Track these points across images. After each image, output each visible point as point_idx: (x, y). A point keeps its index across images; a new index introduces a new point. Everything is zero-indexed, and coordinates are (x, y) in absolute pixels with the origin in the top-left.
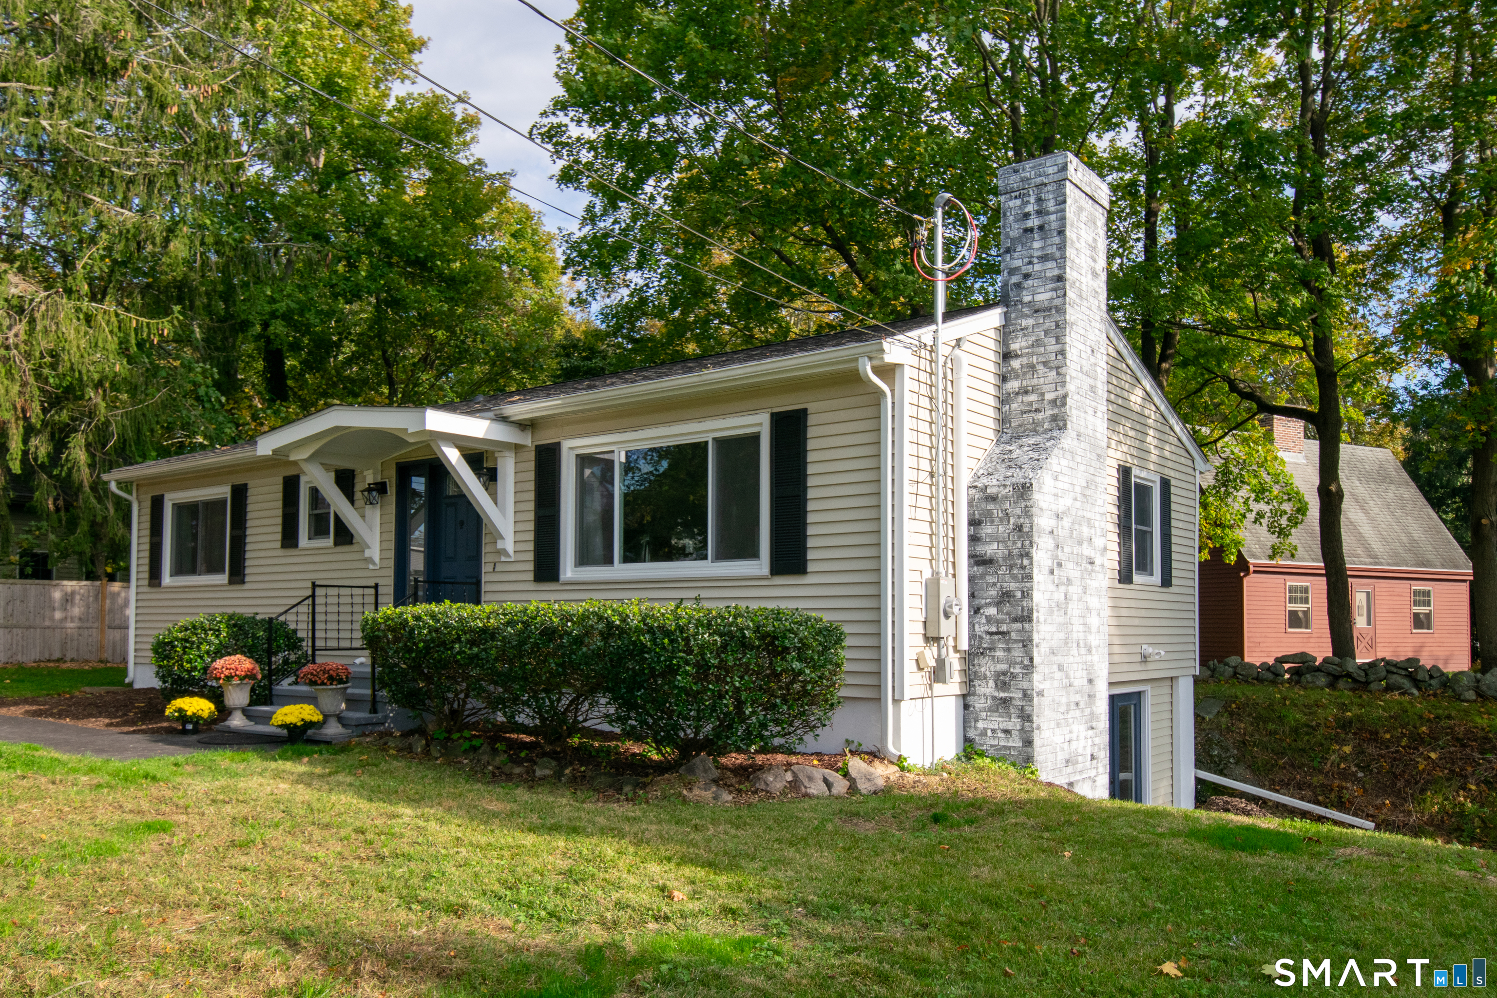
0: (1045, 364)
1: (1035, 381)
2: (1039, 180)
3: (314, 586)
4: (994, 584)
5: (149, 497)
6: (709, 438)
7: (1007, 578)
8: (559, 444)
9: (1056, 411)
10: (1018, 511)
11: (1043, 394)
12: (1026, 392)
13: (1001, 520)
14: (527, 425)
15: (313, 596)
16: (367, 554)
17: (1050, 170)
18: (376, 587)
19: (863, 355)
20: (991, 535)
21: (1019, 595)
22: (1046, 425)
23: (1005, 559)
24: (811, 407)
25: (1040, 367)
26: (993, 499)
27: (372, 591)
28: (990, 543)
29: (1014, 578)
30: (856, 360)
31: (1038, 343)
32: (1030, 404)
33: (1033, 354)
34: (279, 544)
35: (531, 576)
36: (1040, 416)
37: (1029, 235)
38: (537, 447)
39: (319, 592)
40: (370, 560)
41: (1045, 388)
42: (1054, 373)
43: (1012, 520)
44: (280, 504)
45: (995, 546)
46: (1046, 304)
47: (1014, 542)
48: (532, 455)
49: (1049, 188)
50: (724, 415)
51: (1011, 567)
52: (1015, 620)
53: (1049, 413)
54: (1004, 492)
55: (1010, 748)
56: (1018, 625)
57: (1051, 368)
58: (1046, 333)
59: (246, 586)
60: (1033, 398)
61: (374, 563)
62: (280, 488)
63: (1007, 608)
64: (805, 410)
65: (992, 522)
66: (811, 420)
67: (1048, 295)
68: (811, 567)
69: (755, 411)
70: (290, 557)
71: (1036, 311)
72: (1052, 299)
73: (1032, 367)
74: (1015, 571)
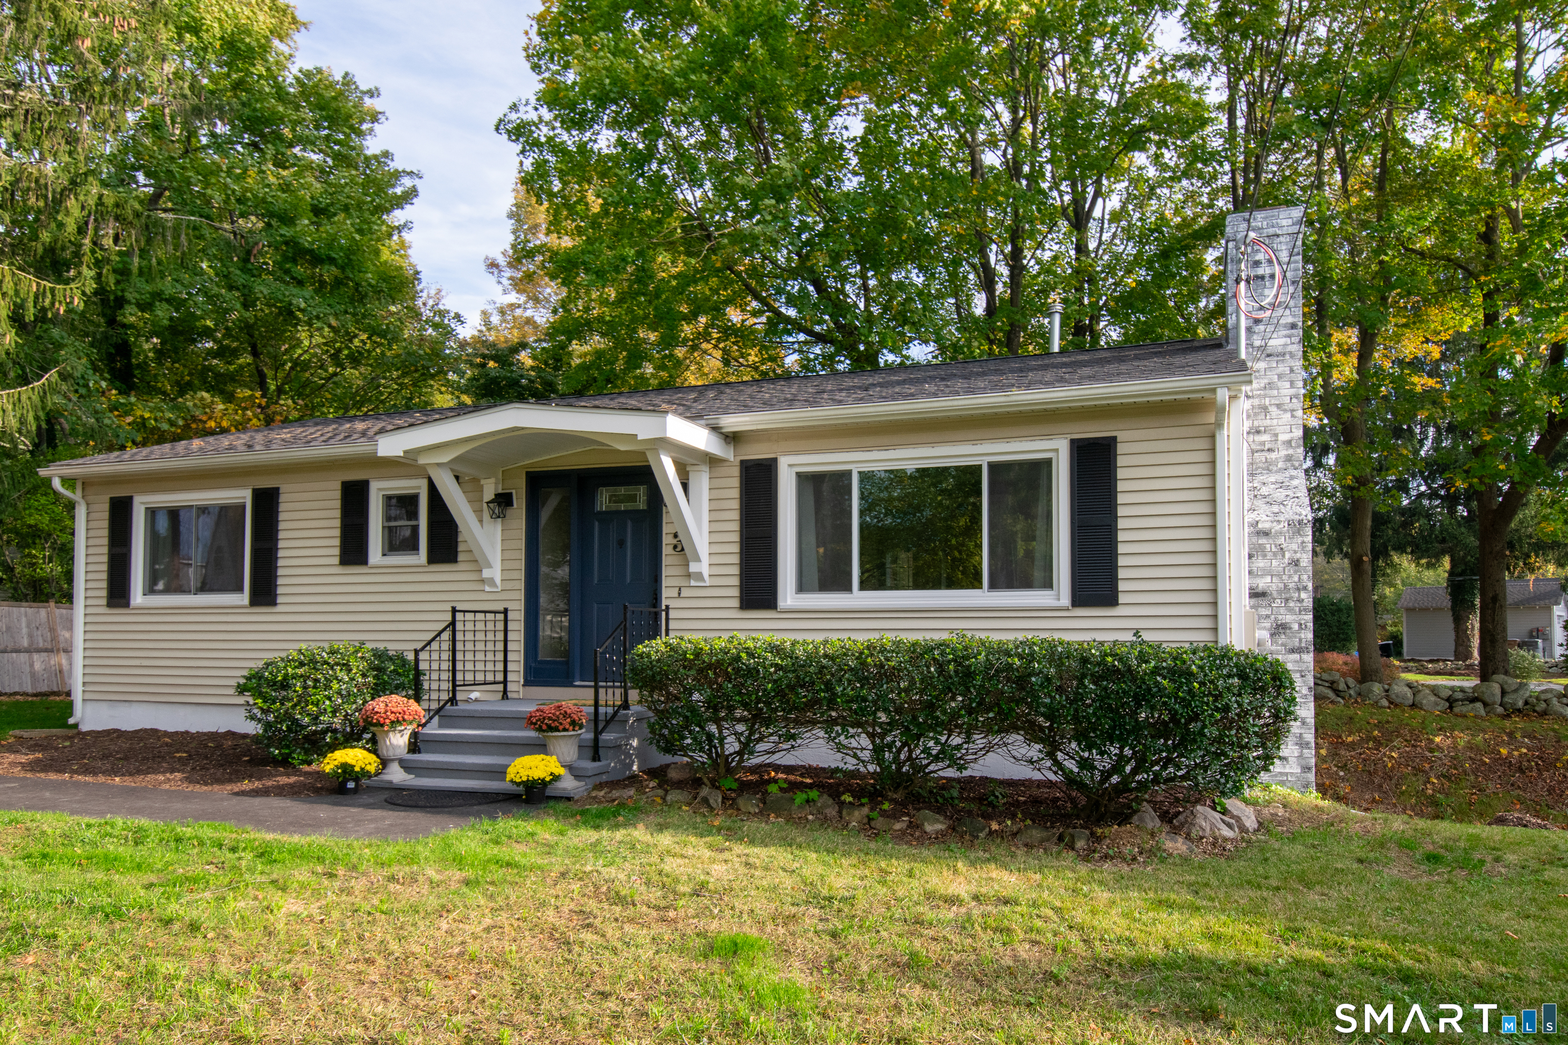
0: (1279, 406)
1: (1268, 422)
2: (1271, 231)
3: (454, 611)
4: (1268, 616)
5: (106, 498)
6: (984, 462)
7: (1282, 611)
8: (775, 460)
9: (1291, 452)
10: (1294, 547)
11: (1276, 435)
12: (1258, 432)
13: (1275, 554)
14: (733, 438)
15: (453, 623)
16: (486, 573)
17: (1284, 223)
18: (505, 612)
19: (1222, 385)
20: (1263, 569)
21: (1296, 627)
22: (1280, 465)
23: (1279, 592)
24: (1121, 436)
25: (1273, 409)
26: (1266, 534)
27: (501, 617)
28: (1262, 576)
29: (1291, 610)
30: (1214, 391)
31: (1270, 386)
32: (1263, 443)
33: (1265, 396)
34: (336, 560)
35: (736, 603)
36: (1273, 456)
37: (1260, 282)
38: (742, 462)
39: (459, 616)
40: (491, 582)
41: (1278, 430)
42: (1289, 415)
43: (1287, 555)
44: (338, 513)
45: (1268, 579)
46: (1280, 349)
47: (1290, 576)
48: (736, 471)
49: (1282, 239)
50: (1008, 438)
51: (1287, 600)
52: (1292, 651)
53: (1283, 453)
54: (1277, 527)
55: (1286, 774)
56: (1296, 656)
57: (1285, 411)
58: (1280, 376)
59: (279, 609)
60: (1265, 437)
61: (495, 586)
62: (338, 494)
63: (1282, 639)
64: (1115, 438)
65: (1264, 556)
66: (1121, 448)
67: (1282, 341)
68: (1122, 599)
69: (1049, 436)
70: (354, 575)
71: (1269, 355)
72: (1285, 345)
73: (1265, 409)
74: (1291, 604)
